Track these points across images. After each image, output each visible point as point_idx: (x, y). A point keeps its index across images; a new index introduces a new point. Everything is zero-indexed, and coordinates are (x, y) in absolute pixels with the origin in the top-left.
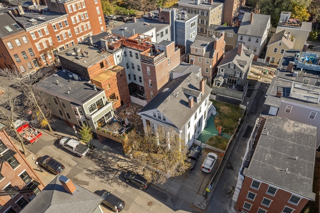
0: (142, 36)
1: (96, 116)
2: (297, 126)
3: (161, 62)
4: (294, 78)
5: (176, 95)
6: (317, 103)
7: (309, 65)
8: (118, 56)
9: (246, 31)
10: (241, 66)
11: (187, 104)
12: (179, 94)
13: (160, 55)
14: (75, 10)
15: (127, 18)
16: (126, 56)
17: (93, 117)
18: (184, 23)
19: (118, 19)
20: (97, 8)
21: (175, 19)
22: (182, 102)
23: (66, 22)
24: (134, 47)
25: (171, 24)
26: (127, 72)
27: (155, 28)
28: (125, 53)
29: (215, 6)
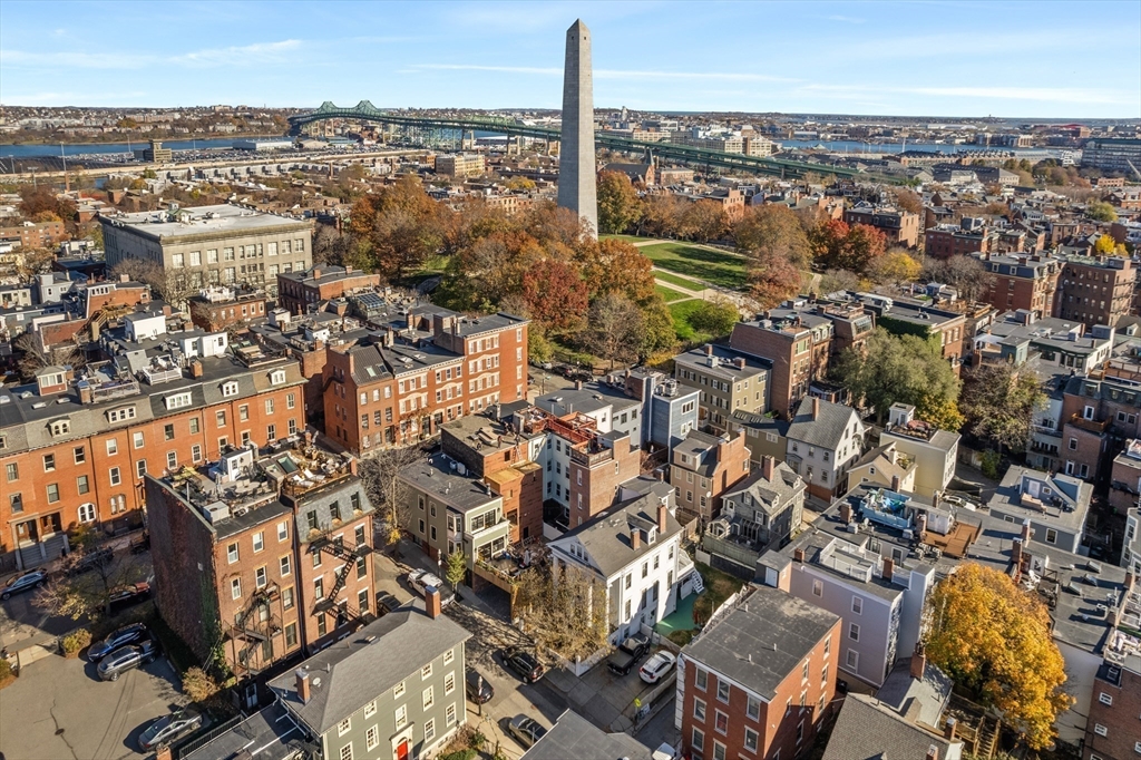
0: (583, 418)
1: (480, 537)
2: (807, 609)
3: (602, 465)
4: (847, 536)
5: (614, 523)
6: (864, 582)
7: (883, 514)
8: (537, 446)
9: (805, 433)
10: (765, 501)
11: (628, 542)
12: (618, 523)
13: (602, 454)
14: (479, 350)
15: (574, 370)
16: (549, 447)
17: (476, 537)
18: (669, 404)
19: (554, 371)
20: (519, 350)
21: (652, 393)
22: (621, 537)
23: (459, 368)
24: (566, 435)
25: (644, 401)
26: (546, 477)
27: (611, 406)
28: (549, 441)
29: (749, 374)
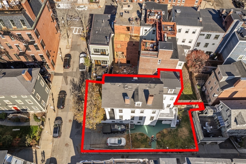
3: (149, 57)
5: (127, 87)
8: (146, 30)
10: (236, 121)
12: (129, 88)
13: (151, 52)
17: (92, 56)
18: (238, 41)
21: (236, 30)
22: (125, 95)
